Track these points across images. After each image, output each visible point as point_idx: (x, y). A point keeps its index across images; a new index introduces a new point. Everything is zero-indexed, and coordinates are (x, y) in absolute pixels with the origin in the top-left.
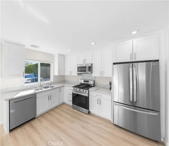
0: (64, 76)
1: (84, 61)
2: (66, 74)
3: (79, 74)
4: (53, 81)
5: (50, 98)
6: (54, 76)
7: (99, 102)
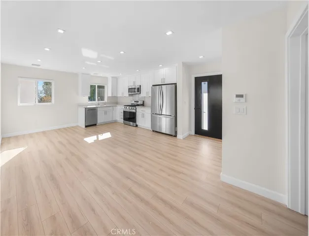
0: (116, 97)
1: (134, 82)
2: (118, 96)
3: (130, 95)
4: (106, 101)
5: (106, 113)
6: (108, 97)
7: (143, 116)
